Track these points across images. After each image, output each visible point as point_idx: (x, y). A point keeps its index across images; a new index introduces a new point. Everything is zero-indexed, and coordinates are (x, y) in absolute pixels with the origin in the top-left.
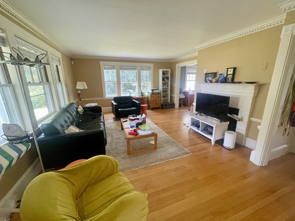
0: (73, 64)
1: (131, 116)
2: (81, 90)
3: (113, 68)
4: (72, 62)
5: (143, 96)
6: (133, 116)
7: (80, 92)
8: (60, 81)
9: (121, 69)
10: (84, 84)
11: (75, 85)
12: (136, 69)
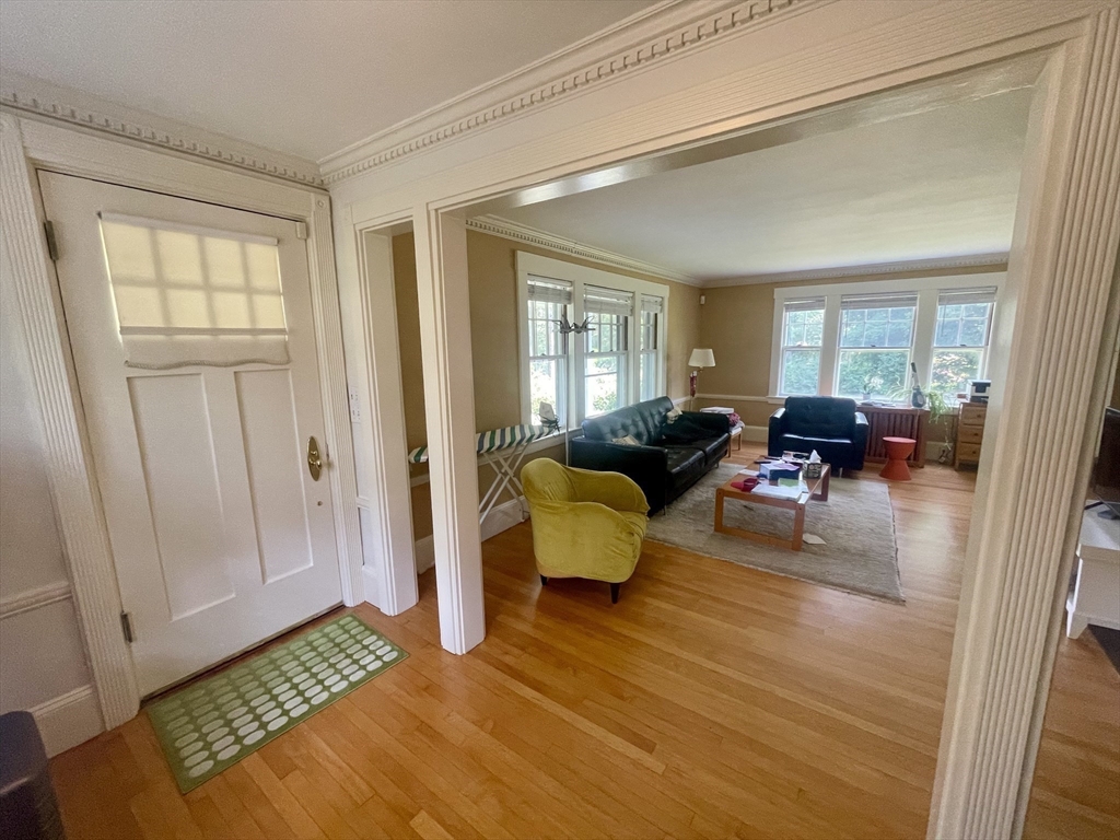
0: (703, 302)
1: (792, 453)
2: (698, 369)
3: (818, 303)
4: (703, 298)
5: (920, 406)
6: (795, 456)
7: (695, 374)
8: (655, 348)
9: (845, 305)
10: (707, 355)
11: (688, 355)
12: (915, 299)
